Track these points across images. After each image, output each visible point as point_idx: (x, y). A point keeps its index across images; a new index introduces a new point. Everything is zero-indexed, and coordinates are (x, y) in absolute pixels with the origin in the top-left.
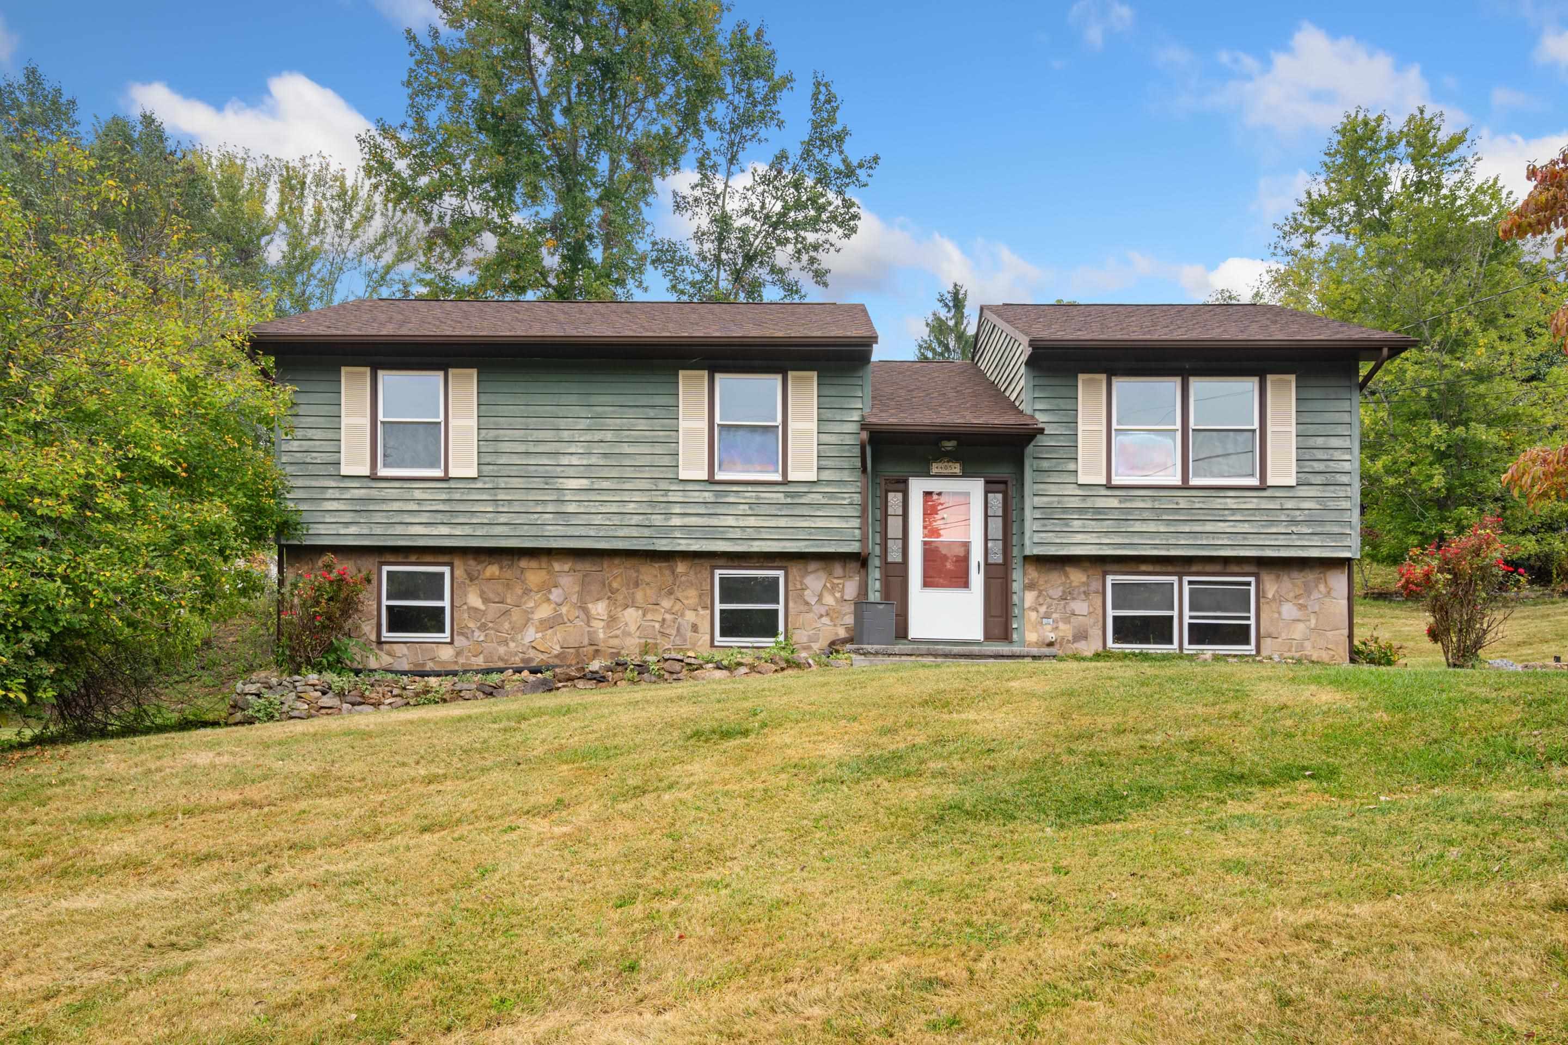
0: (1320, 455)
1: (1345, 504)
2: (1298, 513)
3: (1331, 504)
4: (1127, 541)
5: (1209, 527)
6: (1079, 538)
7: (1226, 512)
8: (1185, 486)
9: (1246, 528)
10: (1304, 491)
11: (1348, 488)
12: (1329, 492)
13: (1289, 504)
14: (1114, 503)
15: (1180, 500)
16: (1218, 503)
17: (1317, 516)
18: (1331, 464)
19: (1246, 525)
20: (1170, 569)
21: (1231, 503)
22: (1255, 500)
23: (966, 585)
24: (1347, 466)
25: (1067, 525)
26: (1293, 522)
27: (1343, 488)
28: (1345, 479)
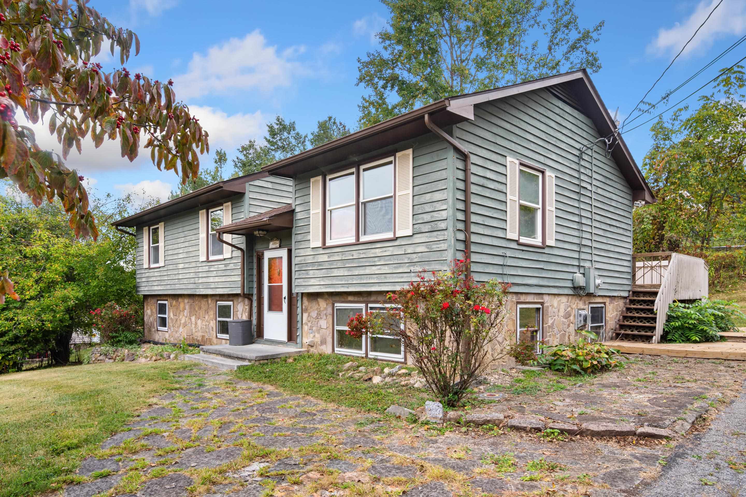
0: (428, 208)
1: (443, 246)
2: (414, 256)
3: (435, 247)
4: (330, 283)
5: (368, 271)
6: (312, 282)
7: (376, 259)
8: (358, 243)
9: (386, 270)
10: (418, 239)
11: (446, 232)
12: (434, 237)
13: (410, 250)
14: (325, 258)
15: (354, 253)
16: (371, 253)
17: (426, 257)
18: (434, 214)
19: (386, 267)
20: (361, 299)
21: (378, 252)
22: (391, 249)
23: (281, 310)
24: (444, 215)
25: (307, 274)
26: (412, 263)
27: (442, 233)
28: (442, 225)
